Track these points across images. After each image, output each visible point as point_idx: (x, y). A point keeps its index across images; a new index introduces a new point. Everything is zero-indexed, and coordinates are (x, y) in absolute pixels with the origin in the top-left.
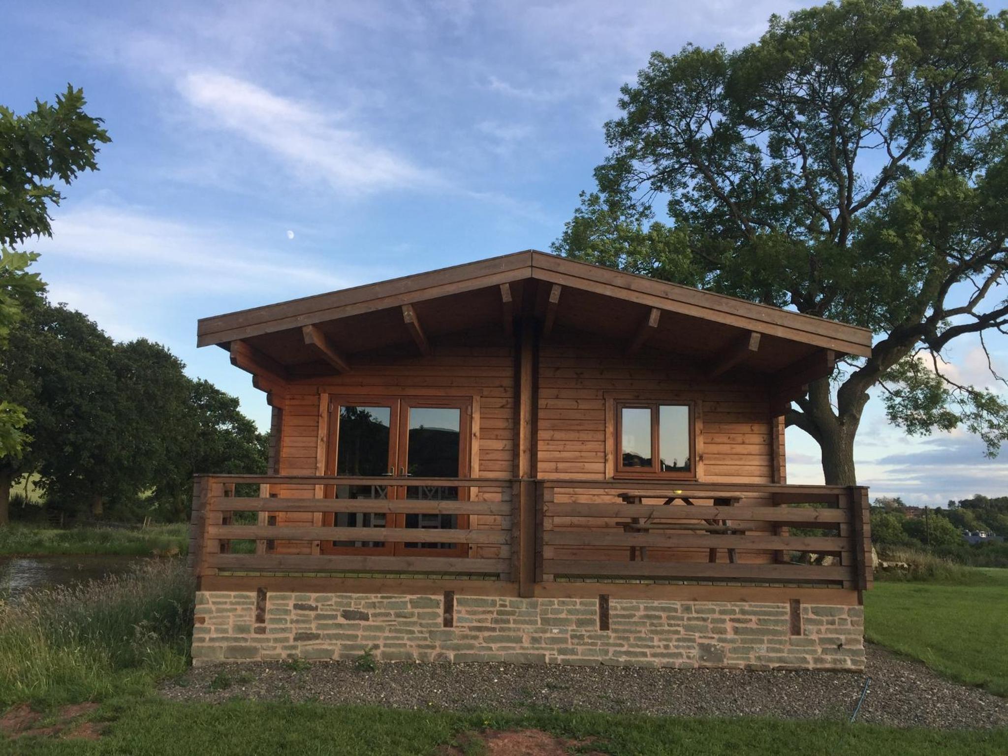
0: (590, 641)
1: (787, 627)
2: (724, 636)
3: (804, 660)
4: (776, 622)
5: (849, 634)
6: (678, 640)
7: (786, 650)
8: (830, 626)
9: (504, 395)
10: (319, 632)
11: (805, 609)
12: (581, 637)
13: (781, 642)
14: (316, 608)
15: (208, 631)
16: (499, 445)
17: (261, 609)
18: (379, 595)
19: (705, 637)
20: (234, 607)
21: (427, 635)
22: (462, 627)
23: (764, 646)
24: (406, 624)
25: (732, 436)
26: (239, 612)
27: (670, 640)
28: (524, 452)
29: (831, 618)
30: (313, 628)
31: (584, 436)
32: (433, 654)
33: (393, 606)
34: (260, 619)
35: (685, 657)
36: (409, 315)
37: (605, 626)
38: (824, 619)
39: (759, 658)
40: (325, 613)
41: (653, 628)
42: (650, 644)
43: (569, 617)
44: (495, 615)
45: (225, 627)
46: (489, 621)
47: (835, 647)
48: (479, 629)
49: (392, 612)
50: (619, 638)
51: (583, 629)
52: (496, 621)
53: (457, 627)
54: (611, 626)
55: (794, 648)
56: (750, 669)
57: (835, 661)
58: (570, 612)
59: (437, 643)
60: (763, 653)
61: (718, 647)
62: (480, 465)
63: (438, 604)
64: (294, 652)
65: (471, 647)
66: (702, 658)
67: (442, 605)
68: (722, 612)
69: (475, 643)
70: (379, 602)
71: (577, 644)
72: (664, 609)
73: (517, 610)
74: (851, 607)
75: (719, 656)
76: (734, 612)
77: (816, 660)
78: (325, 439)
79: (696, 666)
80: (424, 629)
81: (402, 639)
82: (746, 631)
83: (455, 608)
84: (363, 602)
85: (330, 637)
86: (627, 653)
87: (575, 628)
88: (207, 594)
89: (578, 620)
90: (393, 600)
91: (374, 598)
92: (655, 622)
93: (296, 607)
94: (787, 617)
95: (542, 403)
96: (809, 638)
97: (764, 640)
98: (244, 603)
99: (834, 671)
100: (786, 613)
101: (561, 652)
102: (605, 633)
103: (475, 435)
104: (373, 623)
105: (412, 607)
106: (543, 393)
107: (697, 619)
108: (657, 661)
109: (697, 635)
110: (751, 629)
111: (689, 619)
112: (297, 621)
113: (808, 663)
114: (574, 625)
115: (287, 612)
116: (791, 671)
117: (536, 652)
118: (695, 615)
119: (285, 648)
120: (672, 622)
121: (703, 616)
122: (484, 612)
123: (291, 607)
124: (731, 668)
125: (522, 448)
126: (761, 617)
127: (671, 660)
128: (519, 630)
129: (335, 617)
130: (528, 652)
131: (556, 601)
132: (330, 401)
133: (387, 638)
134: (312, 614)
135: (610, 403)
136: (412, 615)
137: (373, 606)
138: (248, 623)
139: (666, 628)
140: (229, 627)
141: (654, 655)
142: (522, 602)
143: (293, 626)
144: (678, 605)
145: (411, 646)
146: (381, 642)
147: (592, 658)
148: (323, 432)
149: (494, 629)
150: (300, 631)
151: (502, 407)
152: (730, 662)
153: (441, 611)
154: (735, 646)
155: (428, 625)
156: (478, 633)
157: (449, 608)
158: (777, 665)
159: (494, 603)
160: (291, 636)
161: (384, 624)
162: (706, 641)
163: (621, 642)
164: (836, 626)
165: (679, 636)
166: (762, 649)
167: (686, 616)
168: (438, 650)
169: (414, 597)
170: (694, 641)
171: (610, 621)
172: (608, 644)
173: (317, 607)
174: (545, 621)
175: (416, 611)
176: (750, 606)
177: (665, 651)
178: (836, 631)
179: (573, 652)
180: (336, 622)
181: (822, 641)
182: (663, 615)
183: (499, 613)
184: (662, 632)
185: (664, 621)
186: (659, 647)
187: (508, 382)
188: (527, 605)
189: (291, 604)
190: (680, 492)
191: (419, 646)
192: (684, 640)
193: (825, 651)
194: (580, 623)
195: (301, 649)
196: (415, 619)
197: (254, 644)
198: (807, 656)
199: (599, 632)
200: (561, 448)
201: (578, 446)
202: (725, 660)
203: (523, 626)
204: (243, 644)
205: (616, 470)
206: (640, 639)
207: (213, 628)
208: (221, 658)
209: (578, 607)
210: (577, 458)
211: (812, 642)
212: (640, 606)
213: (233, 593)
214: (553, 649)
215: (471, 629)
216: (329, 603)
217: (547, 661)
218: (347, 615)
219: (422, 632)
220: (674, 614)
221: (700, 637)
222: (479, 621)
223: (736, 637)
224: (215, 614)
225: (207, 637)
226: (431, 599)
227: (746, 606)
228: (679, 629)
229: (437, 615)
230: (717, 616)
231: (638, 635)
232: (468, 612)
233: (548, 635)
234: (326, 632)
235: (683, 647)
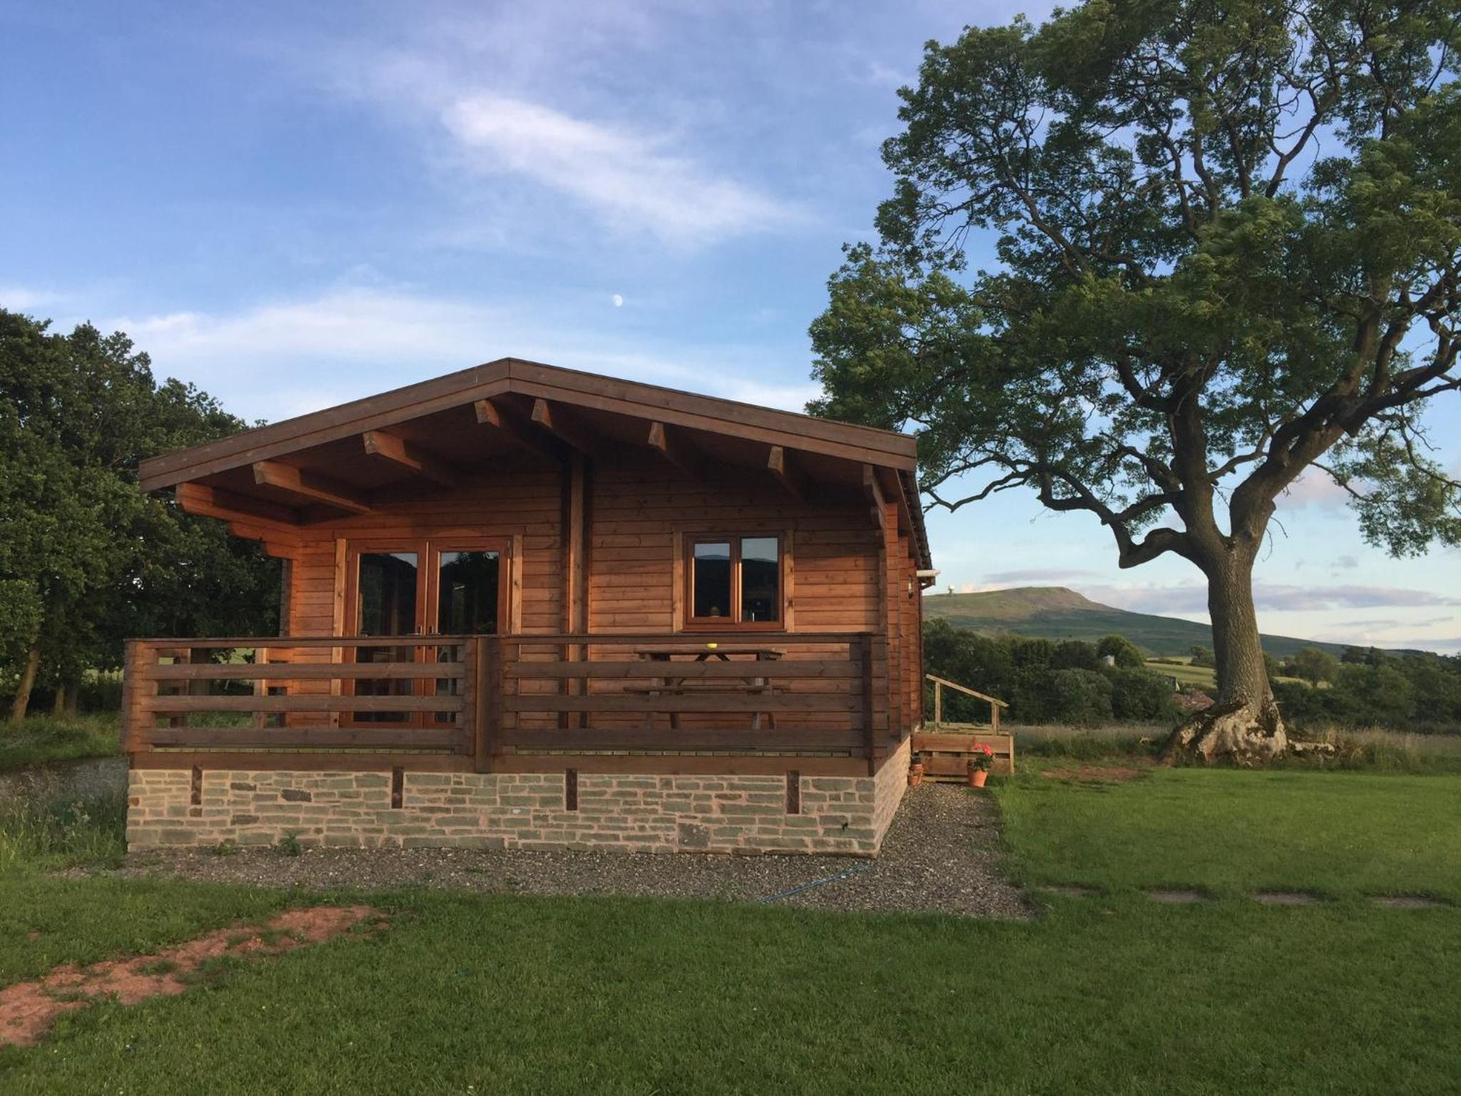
0: (555, 823)
1: (783, 805)
2: (708, 815)
3: (802, 843)
4: (770, 798)
5: (856, 811)
6: (655, 820)
7: (781, 832)
8: (834, 803)
9: (552, 532)
10: (259, 814)
11: (805, 782)
12: (545, 818)
13: (775, 822)
14: (254, 788)
15: (142, 813)
16: (544, 594)
17: (197, 789)
18: (322, 773)
19: (687, 817)
20: (169, 786)
21: (374, 817)
22: (413, 808)
23: (756, 827)
24: (350, 804)
25: (830, 574)
26: (174, 792)
27: (646, 821)
28: (575, 602)
29: (834, 793)
30: (251, 809)
31: (648, 580)
32: (380, 839)
33: (335, 785)
34: (196, 800)
35: (663, 839)
36: (371, 444)
37: (572, 805)
38: (827, 794)
39: (748, 841)
40: (264, 793)
41: (628, 807)
42: (623, 825)
43: (532, 795)
44: (449, 794)
45: (160, 808)
46: (443, 800)
47: (840, 827)
48: (432, 810)
49: (336, 791)
50: (587, 819)
51: (547, 809)
52: (450, 801)
53: (406, 808)
54: (580, 805)
55: (790, 828)
56: (738, 853)
57: (838, 844)
58: (532, 789)
59: (385, 827)
60: (754, 834)
61: (701, 828)
62: (523, 620)
63: (386, 782)
64: (231, 837)
65: (422, 830)
66: (681, 841)
67: (390, 784)
68: (707, 787)
69: (427, 826)
70: (323, 781)
71: (540, 827)
72: (640, 785)
73: (474, 788)
74: (860, 779)
75: (702, 838)
76: (721, 787)
77: (816, 843)
78: (343, 594)
79: (676, 850)
80: (371, 811)
81: (346, 821)
82: (734, 809)
83: (405, 786)
84: (305, 780)
85: (268, 819)
86: (596, 836)
87: (538, 807)
88: (140, 772)
89: (542, 798)
90: (337, 778)
91: (317, 775)
92: (629, 799)
93: (234, 786)
94: (784, 792)
95: (597, 540)
96: (809, 816)
97: (754, 819)
98: (178, 783)
99: (837, 855)
100: (781, 787)
101: (523, 835)
102: (572, 813)
103: (516, 583)
104: (315, 805)
105: (358, 786)
106: (598, 527)
107: (678, 795)
108: (632, 846)
109: (678, 814)
110: (740, 806)
111: (669, 796)
112: (235, 803)
113: (807, 846)
114: (538, 805)
115: (224, 792)
116: (784, 856)
117: (494, 836)
118: (675, 791)
119: (223, 832)
120: (649, 800)
121: (685, 792)
122: (437, 791)
123: (228, 787)
124: (717, 853)
125: (572, 597)
126: (752, 793)
127: (647, 844)
128: (476, 810)
129: (274, 798)
130: (485, 835)
131: (517, 776)
132: (348, 548)
133: (330, 821)
134: (251, 794)
135: (678, 539)
136: (358, 795)
137: (316, 784)
138: (183, 805)
139: (643, 806)
140: (165, 809)
141: (628, 838)
142: (479, 779)
143: (230, 808)
144: (656, 779)
145: (357, 830)
146: (323, 826)
147: (557, 842)
148: (340, 585)
149: (447, 810)
150: (239, 813)
151: (548, 548)
152: (715, 845)
153: (389, 790)
154: (721, 826)
155: (377, 806)
156: (430, 815)
157: (398, 787)
158: (769, 849)
159: (447, 781)
160: (229, 819)
161: (327, 805)
162: (688, 822)
163: (589, 823)
164: (842, 802)
165: (657, 816)
166: (754, 830)
167: (665, 792)
168: (385, 835)
169: (360, 774)
170: (673, 821)
171: (579, 799)
172: (576, 826)
173: (255, 786)
174: (505, 800)
175: (362, 790)
176: (740, 779)
177: (640, 834)
178: (841, 808)
179: (535, 835)
180: (276, 803)
181: (824, 820)
182: (639, 791)
183: (454, 791)
184: (636, 812)
185: (640, 798)
186: (633, 829)
187: (556, 516)
188: (485, 781)
189: (228, 783)
190: (714, 646)
191: (365, 830)
192: (662, 820)
193: (828, 832)
194: (545, 802)
195: (238, 833)
196: (361, 799)
197: (190, 828)
198: (805, 838)
199: (566, 812)
200: (621, 595)
201: (641, 593)
202: (709, 844)
203: (480, 807)
204: (179, 828)
205: (687, 620)
206: (611, 819)
207: (147, 810)
208: (156, 842)
209: (542, 783)
210: (639, 608)
211: (812, 822)
212: (613, 782)
213: (167, 772)
214: (513, 833)
215: (423, 809)
216: (268, 782)
217: (506, 845)
218: (288, 795)
219: (367, 814)
220: (651, 790)
221: (681, 817)
222: (431, 801)
223: (722, 816)
224: (149, 795)
225: (141, 819)
226: (379, 777)
227: (735, 779)
228: (656, 807)
229: (385, 794)
230: (701, 792)
231: (610, 815)
232: (419, 791)
233: (509, 816)
234: (265, 814)
235: (660, 828)
